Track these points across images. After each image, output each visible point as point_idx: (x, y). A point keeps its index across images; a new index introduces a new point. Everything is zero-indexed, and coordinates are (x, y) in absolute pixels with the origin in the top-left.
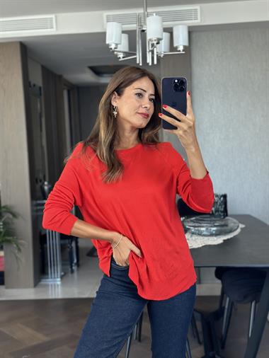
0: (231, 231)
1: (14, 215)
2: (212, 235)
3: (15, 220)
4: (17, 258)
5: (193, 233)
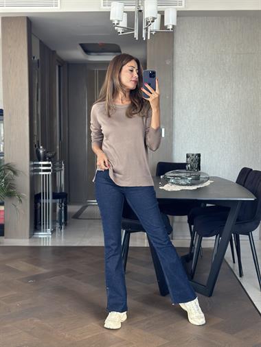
0: (203, 182)
1: (15, 173)
2: (187, 185)
3: (15, 177)
4: (17, 209)
5: (172, 183)
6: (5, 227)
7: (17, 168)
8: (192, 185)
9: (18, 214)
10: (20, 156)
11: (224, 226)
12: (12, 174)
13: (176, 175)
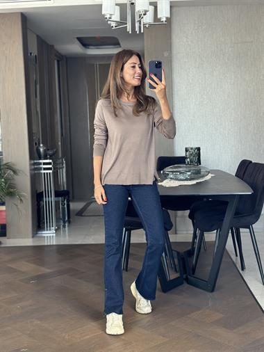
0: (203, 176)
1: (15, 172)
2: (187, 180)
3: (15, 177)
4: (18, 209)
5: (171, 178)
6: (7, 227)
7: (16, 167)
8: (191, 179)
9: (19, 213)
10: (19, 155)
11: (223, 220)
12: (12, 173)
13: (175, 170)
